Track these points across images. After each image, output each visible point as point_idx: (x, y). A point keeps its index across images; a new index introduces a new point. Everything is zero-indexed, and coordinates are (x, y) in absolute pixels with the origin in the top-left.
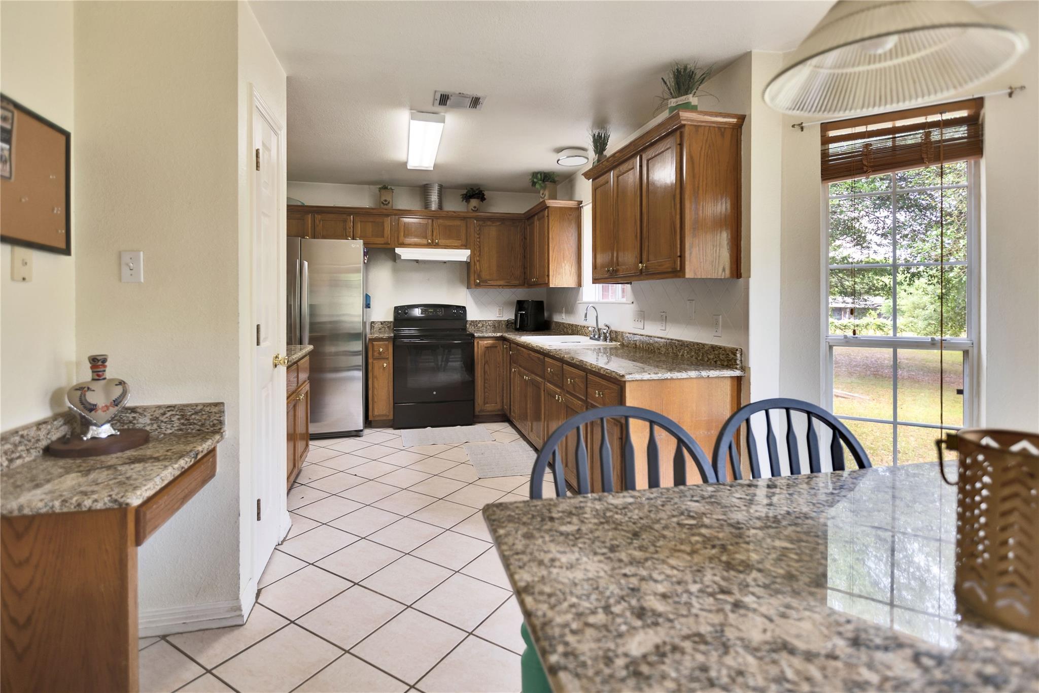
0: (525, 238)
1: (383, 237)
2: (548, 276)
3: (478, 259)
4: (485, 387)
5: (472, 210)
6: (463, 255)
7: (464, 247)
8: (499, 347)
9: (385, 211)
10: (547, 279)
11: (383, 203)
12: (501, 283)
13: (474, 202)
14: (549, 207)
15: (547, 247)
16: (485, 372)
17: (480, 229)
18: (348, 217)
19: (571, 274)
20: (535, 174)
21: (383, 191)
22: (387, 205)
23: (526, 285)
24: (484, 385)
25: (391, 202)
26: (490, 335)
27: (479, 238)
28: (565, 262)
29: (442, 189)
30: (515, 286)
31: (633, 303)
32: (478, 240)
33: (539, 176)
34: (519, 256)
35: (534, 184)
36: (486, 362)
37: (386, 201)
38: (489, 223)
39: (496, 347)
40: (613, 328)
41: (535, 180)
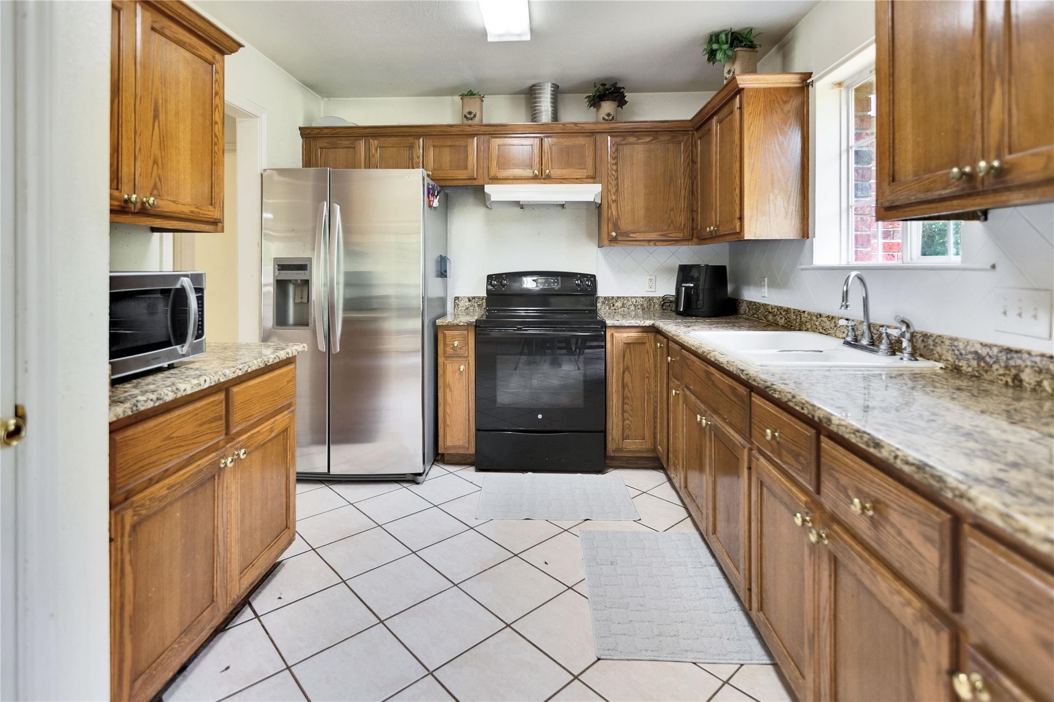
0: (694, 162)
1: (467, 169)
2: (741, 218)
3: (614, 197)
4: (624, 411)
5: (604, 119)
6: (590, 192)
7: (592, 180)
8: (648, 345)
9: (468, 129)
10: (738, 225)
11: (465, 117)
12: (653, 236)
13: (607, 107)
14: (743, 89)
15: (738, 165)
16: (624, 386)
17: (617, 150)
18: (416, 141)
19: (787, 213)
20: (714, 38)
21: (466, 99)
22: (471, 119)
23: (695, 240)
24: (623, 407)
25: (478, 115)
26: (633, 322)
27: (616, 164)
28: (776, 191)
29: (557, 92)
30: (676, 241)
31: (993, 267)
32: (614, 167)
33: (723, 37)
34: (683, 192)
35: (712, 54)
36: (626, 369)
37: (470, 113)
38: (632, 139)
39: (644, 343)
40: (919, 326)
41: (715, 46)
